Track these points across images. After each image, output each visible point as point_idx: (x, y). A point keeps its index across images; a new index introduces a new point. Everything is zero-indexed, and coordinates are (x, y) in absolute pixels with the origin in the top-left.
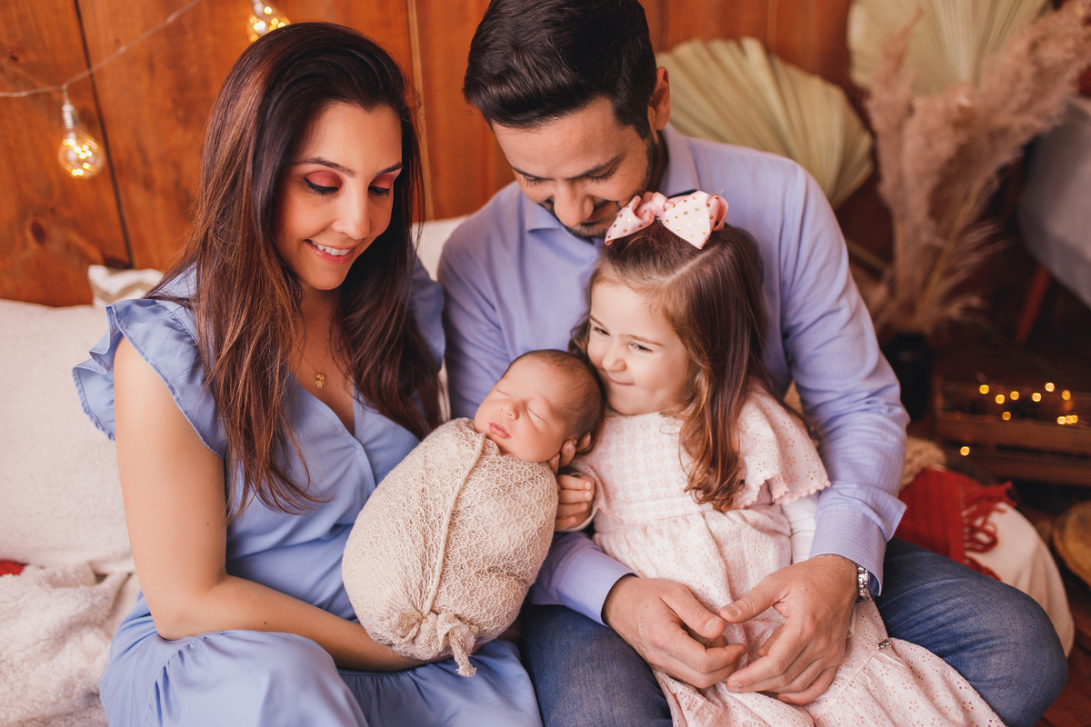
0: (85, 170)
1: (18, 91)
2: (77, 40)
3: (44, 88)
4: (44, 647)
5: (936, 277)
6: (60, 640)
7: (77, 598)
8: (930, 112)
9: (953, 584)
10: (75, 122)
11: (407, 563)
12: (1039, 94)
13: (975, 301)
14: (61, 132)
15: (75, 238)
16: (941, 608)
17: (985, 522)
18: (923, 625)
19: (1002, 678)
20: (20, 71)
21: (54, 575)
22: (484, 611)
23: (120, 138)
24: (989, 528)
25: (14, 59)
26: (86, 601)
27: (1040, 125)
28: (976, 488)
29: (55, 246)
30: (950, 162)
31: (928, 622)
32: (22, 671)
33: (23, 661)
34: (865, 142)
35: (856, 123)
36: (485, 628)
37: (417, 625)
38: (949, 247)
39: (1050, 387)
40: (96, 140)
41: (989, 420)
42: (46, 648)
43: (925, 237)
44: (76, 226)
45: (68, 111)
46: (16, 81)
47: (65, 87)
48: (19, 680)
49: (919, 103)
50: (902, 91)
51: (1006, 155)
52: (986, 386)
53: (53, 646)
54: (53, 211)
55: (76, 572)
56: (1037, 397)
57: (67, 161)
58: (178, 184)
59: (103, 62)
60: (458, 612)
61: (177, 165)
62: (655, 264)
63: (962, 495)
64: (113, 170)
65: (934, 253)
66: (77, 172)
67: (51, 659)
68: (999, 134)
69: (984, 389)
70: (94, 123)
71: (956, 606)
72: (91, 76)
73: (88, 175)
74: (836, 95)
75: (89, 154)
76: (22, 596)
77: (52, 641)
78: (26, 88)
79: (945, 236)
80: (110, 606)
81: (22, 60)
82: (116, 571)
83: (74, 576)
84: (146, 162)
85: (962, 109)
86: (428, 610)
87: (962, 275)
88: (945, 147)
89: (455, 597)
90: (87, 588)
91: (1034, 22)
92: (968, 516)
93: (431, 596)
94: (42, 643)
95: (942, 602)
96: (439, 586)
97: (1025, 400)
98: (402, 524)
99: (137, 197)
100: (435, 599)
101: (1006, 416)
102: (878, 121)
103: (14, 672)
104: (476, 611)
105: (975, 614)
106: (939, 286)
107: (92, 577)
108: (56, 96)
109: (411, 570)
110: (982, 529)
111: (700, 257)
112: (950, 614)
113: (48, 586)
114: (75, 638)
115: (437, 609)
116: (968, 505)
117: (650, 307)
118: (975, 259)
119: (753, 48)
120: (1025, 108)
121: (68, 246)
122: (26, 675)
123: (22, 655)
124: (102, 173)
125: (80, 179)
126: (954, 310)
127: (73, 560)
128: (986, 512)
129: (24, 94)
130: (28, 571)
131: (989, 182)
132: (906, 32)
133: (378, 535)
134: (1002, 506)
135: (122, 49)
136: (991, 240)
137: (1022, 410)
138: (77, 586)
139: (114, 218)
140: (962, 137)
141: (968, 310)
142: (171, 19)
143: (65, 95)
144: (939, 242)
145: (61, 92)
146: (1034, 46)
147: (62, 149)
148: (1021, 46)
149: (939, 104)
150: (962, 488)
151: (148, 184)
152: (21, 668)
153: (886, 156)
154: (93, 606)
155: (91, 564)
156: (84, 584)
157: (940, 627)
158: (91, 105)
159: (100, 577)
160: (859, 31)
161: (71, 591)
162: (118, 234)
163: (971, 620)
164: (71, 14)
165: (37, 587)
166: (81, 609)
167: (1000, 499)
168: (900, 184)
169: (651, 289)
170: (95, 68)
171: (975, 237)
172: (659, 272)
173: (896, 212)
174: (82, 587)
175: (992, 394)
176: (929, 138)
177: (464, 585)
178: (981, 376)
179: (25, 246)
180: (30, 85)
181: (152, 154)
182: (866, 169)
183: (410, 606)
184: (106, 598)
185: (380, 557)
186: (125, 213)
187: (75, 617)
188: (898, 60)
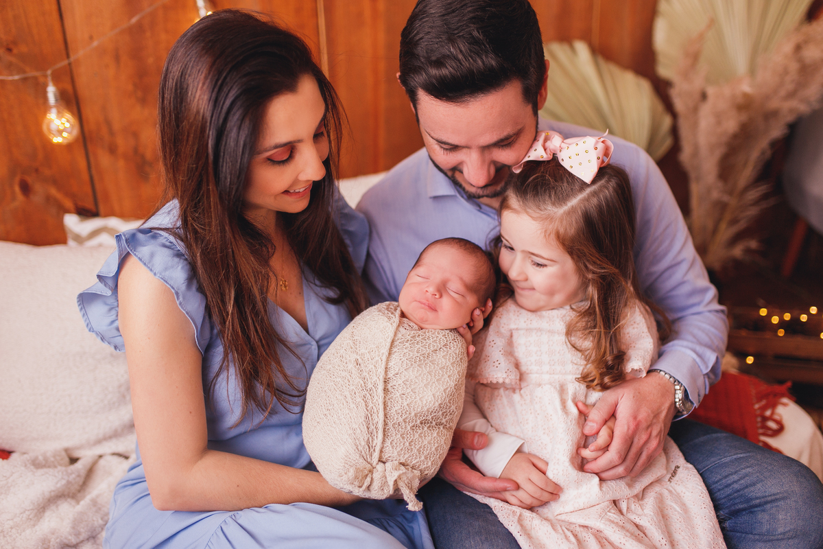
0: (63, 137)
1: (12, 75)
2: (59, 36)
3: (32, 73)
4: (29, 516)
5: (723, 226)
6: (41, 510)
7: (55, 476)
8: (720, 97)
9: (743, 457)
10: (56, 100)
11: (355, 426)
12: (801, 84)
13: (753, 244)
14: (46, 107)
15: (53, 192)
16: (735, 477)
17: (773, 413)
18: (722, 492)
19: (789, 531)
20: (13, 59)
21: (36, 458)
22: (423, 458)
23: (91, 112)
24: (776, 417)
25: (9, 50)
26: (62, 478)
27: (803, 108)
28: (764, 387)
29: (38, 198)
30: (735, 136)
31: (726, 489)
32: (10, 536)
33: (12, 528)
34: (667, 121)
35: (660, 107)
36: (426, 472)
37: (370, 475)
38: (733, 201)
39: (813, 310)
40: (73, 114)
41: (768, 335)
42: (30, 517)
43: (715, 195)
44: (55, 182)
45: (51, 91)
46: (10, 68)
47: (49, 72)
48: (8, 543)
49: (711, 91)
50: (698, 83)
51: (777, 131)
52: (765, 310)
53: (36, 515)
54: (37, 171)
55: (54, 457)
56: (804, 318)
57: (49, 130)
58: (136, 150)
59: (80, 53)
60: (403, 460)
61: (136, 135)
62: (550, 196)
63: (753, 392)
64: (85, 138)
65: (721, 207)
66: (57, 140)
67: (34, 525)
68: (771, 115)
69: (763, 312)
70: (71, 101)
71: (746, 475)
72: (70, 64)
73: (66, 142)
74: (645, 86)
75: (68, 125)
76: (12, 475)
77: (36, 511)
78: (18, 73)
79: (731, 193)
80: (81, 483)
81: (15, 51)
82: (87, 455)
83: (52, 459)
84: (111, 133)
85: (745, 95)
86: (377, 460)
87: (742, 225)
88: (731, 125)
89: (399, 449)
90: (64, 468)
91: (797, 29)
92: (759, 408)
93: (378, 449)
94: (27, 513)
95: (736, 472)
96: (384, 441)
97: (795, 320)
98: (349, 396)
99: (104, 160)
100: (381, 452)
101: (780, 332)
102: (679, 104)
103: (4, 537)
104: (416, 458)
105: (762, 481)
106: (725, 233)
107: (67, 460)
108: (42, 80)
109: (359, 431)
110: (771, 418)
111: (588, 190)
112: (742, 481)
113: (32, 467)
114: (53, 507)
115: (384, 460)
116: (759, 400)
117: (546, 231)
118: (753, 212)
119: (582, 49)
120: (791, 95)
121: (48, 198)
122: (14, 539)
123: (11, 523)
124: (76, 141)
125: (59, 145)
126: (737, 251)
127: (52, 447)
128: (773, 406)
129: (16, 77)
130: (14, 456)
131: (763, 153)
132: (701, 37)
133: (330, 408)
134: (785, 400)
135: (95, 44)
136: (765, 197)
137: (793, 327)
138: (55, 467)
139: (85, 176)
140: (744, 117)
141: (748, 251)
142: (134, 20)
143: (50, 79)
144: (726, 198)
145: (46, 76)
146: (798, 48)
147: (46, 122)
148: (788, 48)
149: (727, 91)
150: (754, 387)
151: (112, 150)
152: (10, 534)
153: (685, 132)
154: (69, 482)
155: (66, 450)
156: (61, 465)
157: (736, 492)
158: (69, 87)
159: (73, 460)
160: (662, 36)
161: (51, 471)
162: (88, 189)
163: (759, 486)
164: (55, 15)
165: (23, 468)
166: (59, 485)
167: (783, 395)
168: (696, 153)
169: (546, 219)
170: (72, 58)
171: (753, 195)
172: (553, 204)
173: (692, 175)
174: (59, 468)
175: (769, 316)
176: (719, 117)
177: (403, 438)
178: (761, 302)
179: (14, 198)
180: (21, 71)
181: (117, 126)
182: (668, 143)
183: (361, 460)
184: (79, 476)
185: (334, 425)
186: (94, 172)
187: (54, 491)
188: (694, 58)
